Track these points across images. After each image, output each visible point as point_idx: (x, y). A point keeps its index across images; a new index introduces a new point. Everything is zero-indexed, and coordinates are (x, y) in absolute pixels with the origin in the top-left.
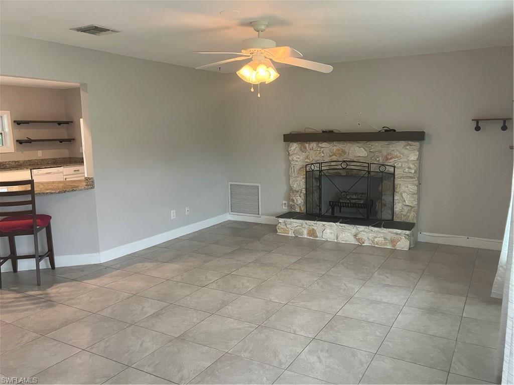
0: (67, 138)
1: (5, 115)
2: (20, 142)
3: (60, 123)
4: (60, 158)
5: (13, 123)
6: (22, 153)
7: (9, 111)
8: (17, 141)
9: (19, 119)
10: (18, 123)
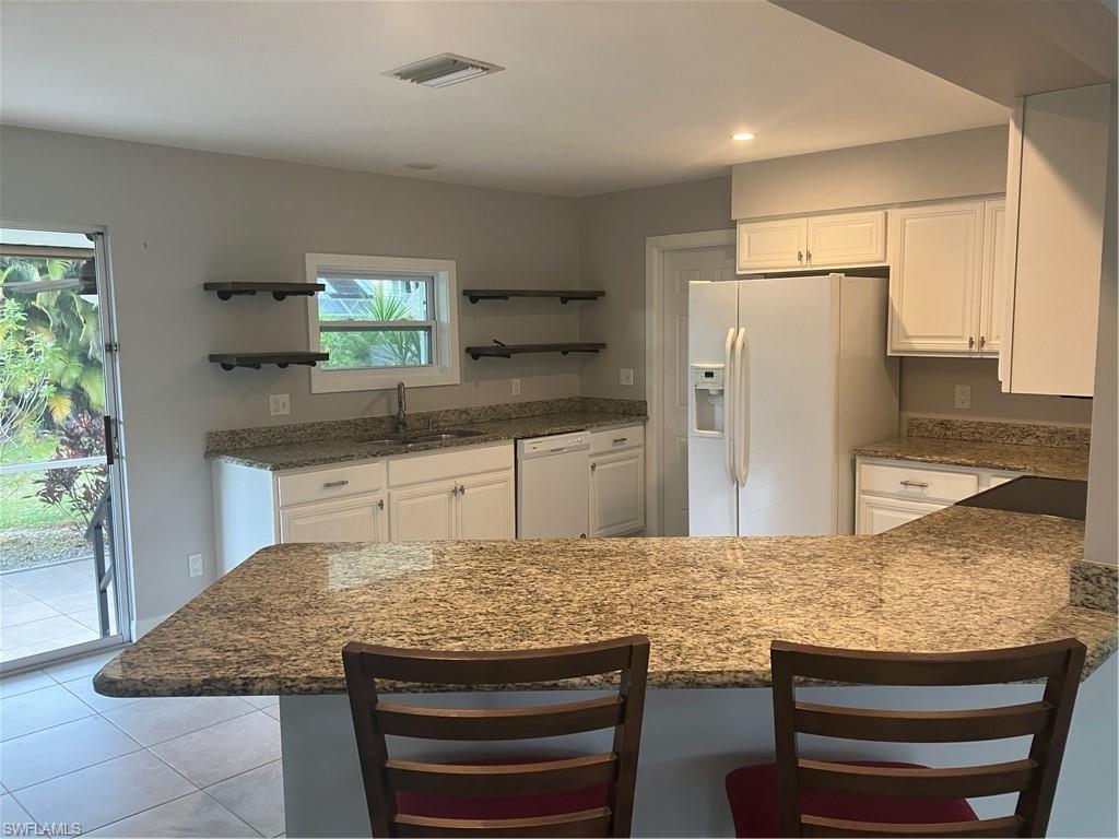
0: (577, 341)
1: (442, 274)
2: (474, 353)
3: (565, 298)
4: (559, 400)
5: (461, 296)
6: (477, 385)
7: (454, 262)
8: (468, 350)
9: (478, 285)
10: (472, 296)
